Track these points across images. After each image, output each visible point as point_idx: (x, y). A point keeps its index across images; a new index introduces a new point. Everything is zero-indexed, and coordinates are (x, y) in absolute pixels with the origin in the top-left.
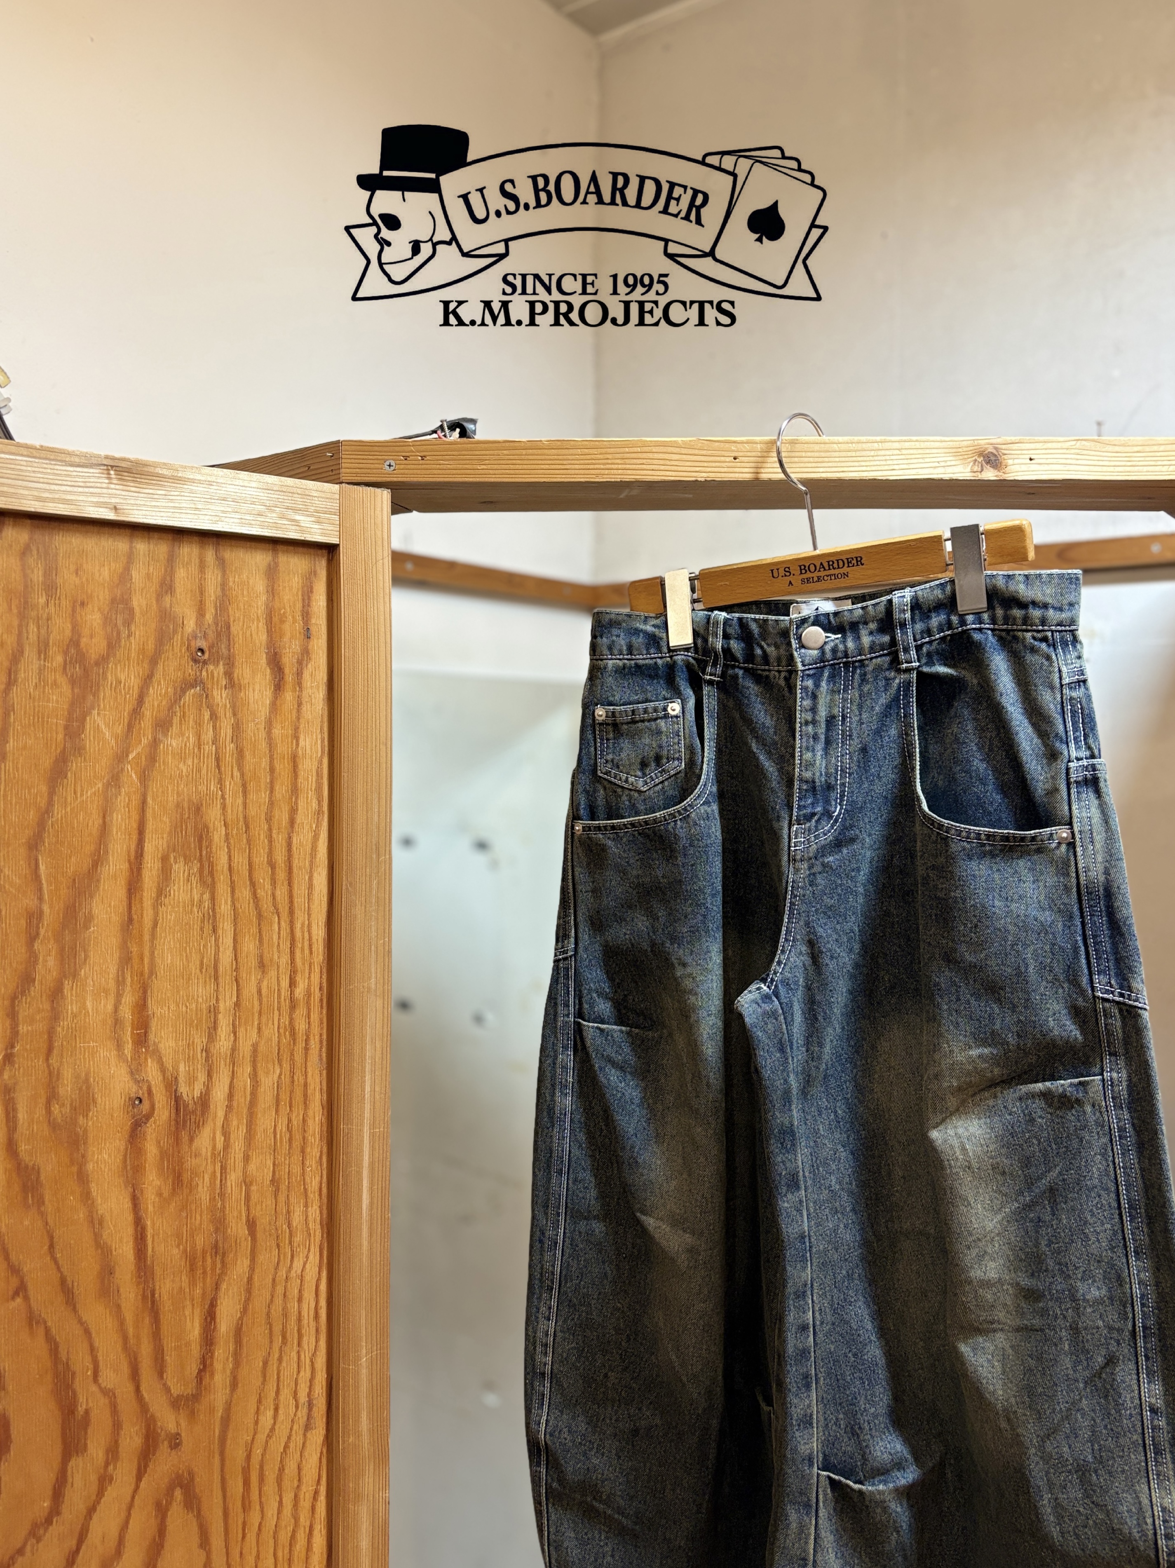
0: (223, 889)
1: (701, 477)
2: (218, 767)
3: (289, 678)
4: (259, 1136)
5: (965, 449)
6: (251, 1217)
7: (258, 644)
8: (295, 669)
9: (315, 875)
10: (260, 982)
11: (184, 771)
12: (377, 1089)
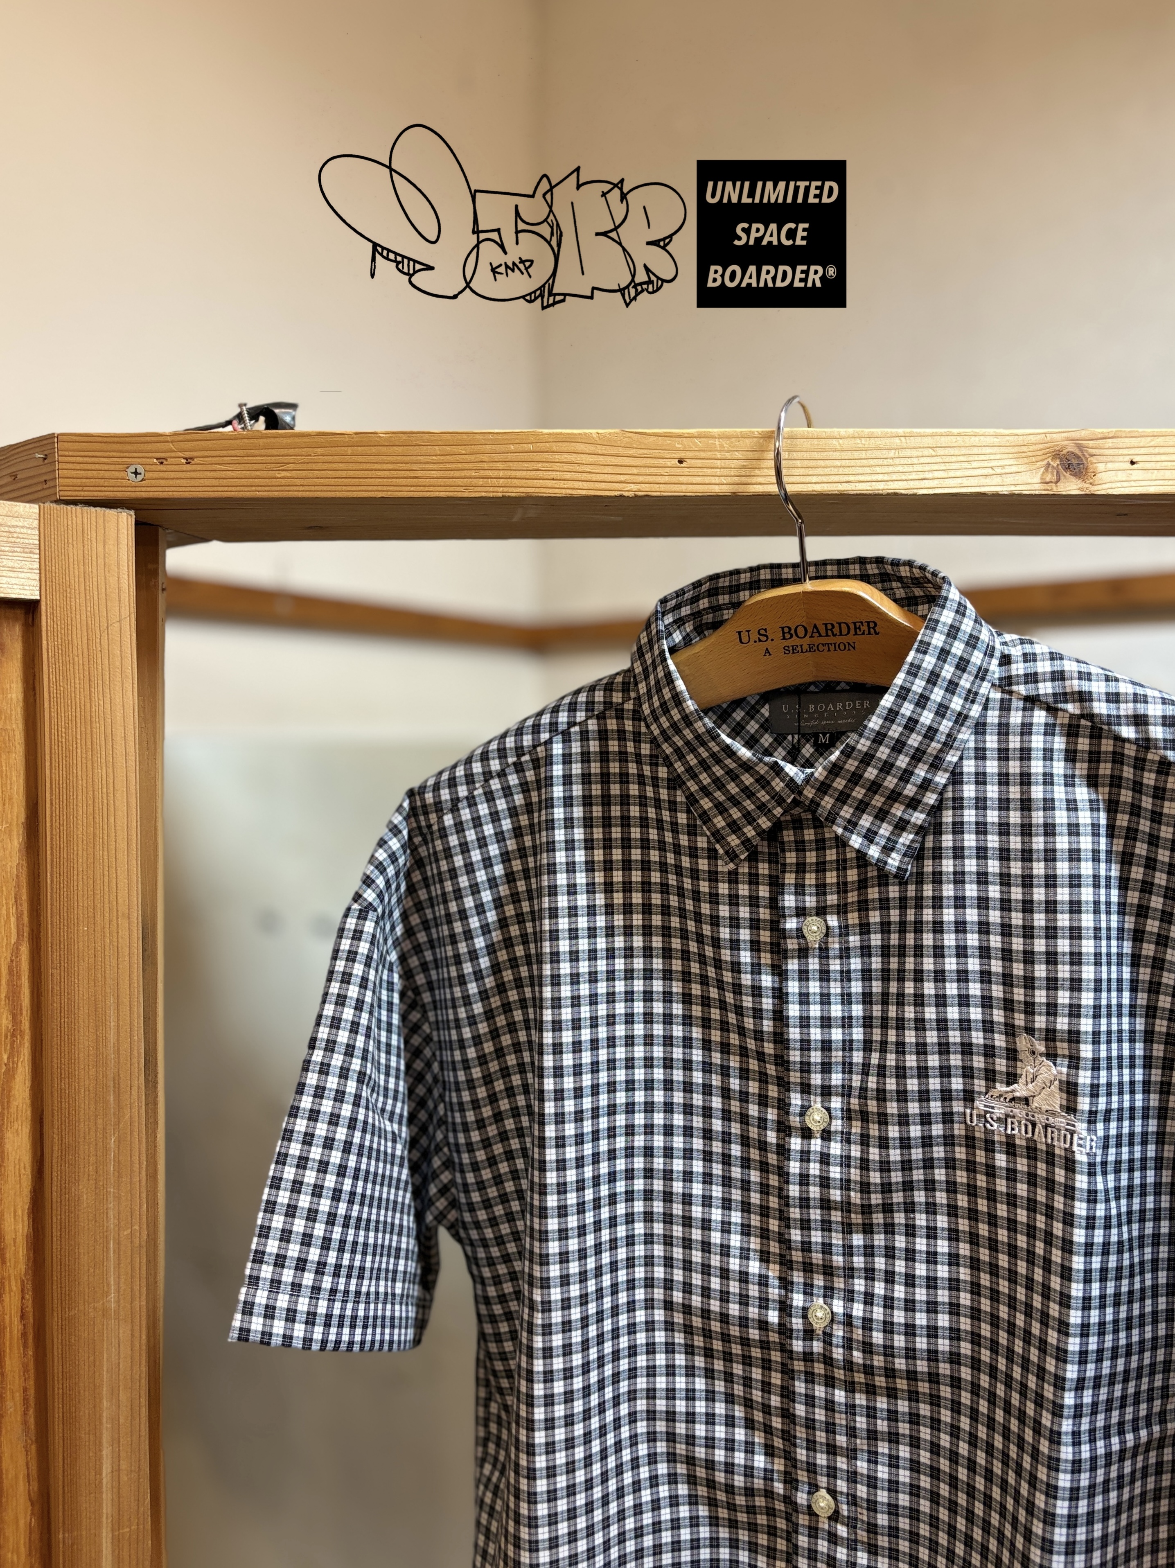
1: (629, 490)
5: (1032, 448)
9: (9, 1134)
12: (124, 1465)
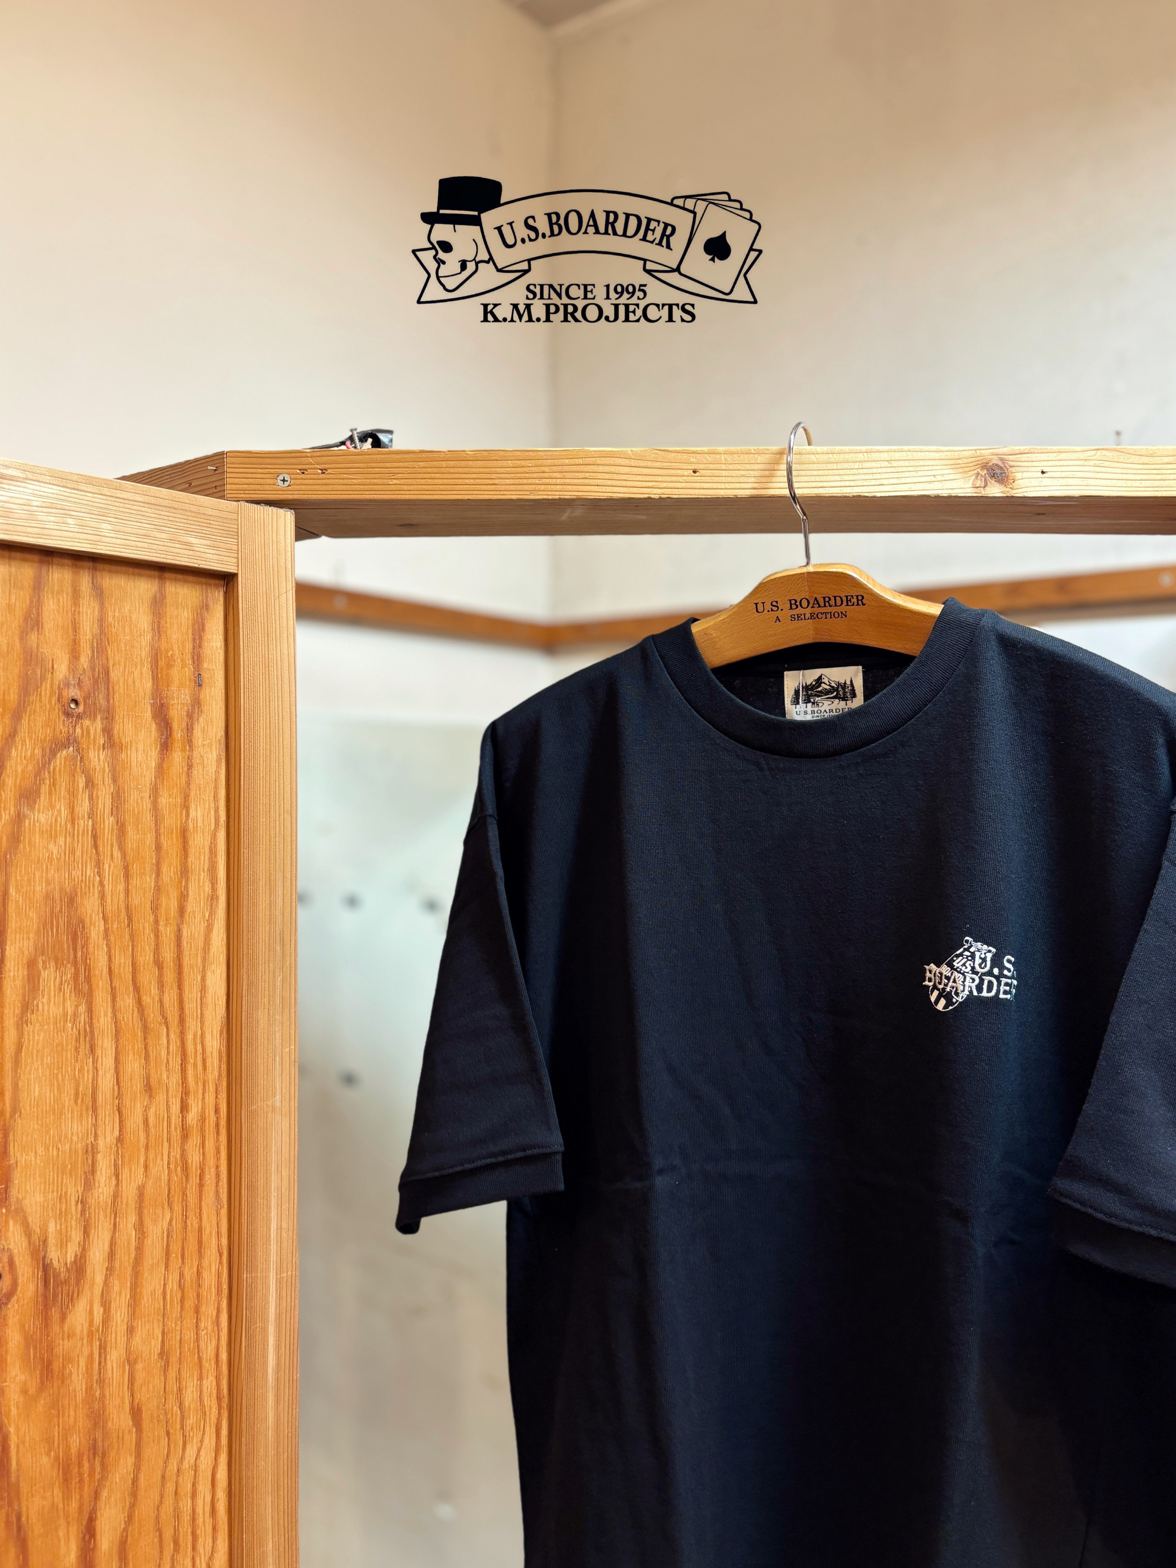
0: (101, 998)
2: (96, 846)
3: (178, 734)
4: (146, 1301)
5: (965, 461)
6: (135, 1404)
7: (141, 693)
8: (184, 724)
9: (209, 974)
10: (146, 1109)
11: (55, 852)
